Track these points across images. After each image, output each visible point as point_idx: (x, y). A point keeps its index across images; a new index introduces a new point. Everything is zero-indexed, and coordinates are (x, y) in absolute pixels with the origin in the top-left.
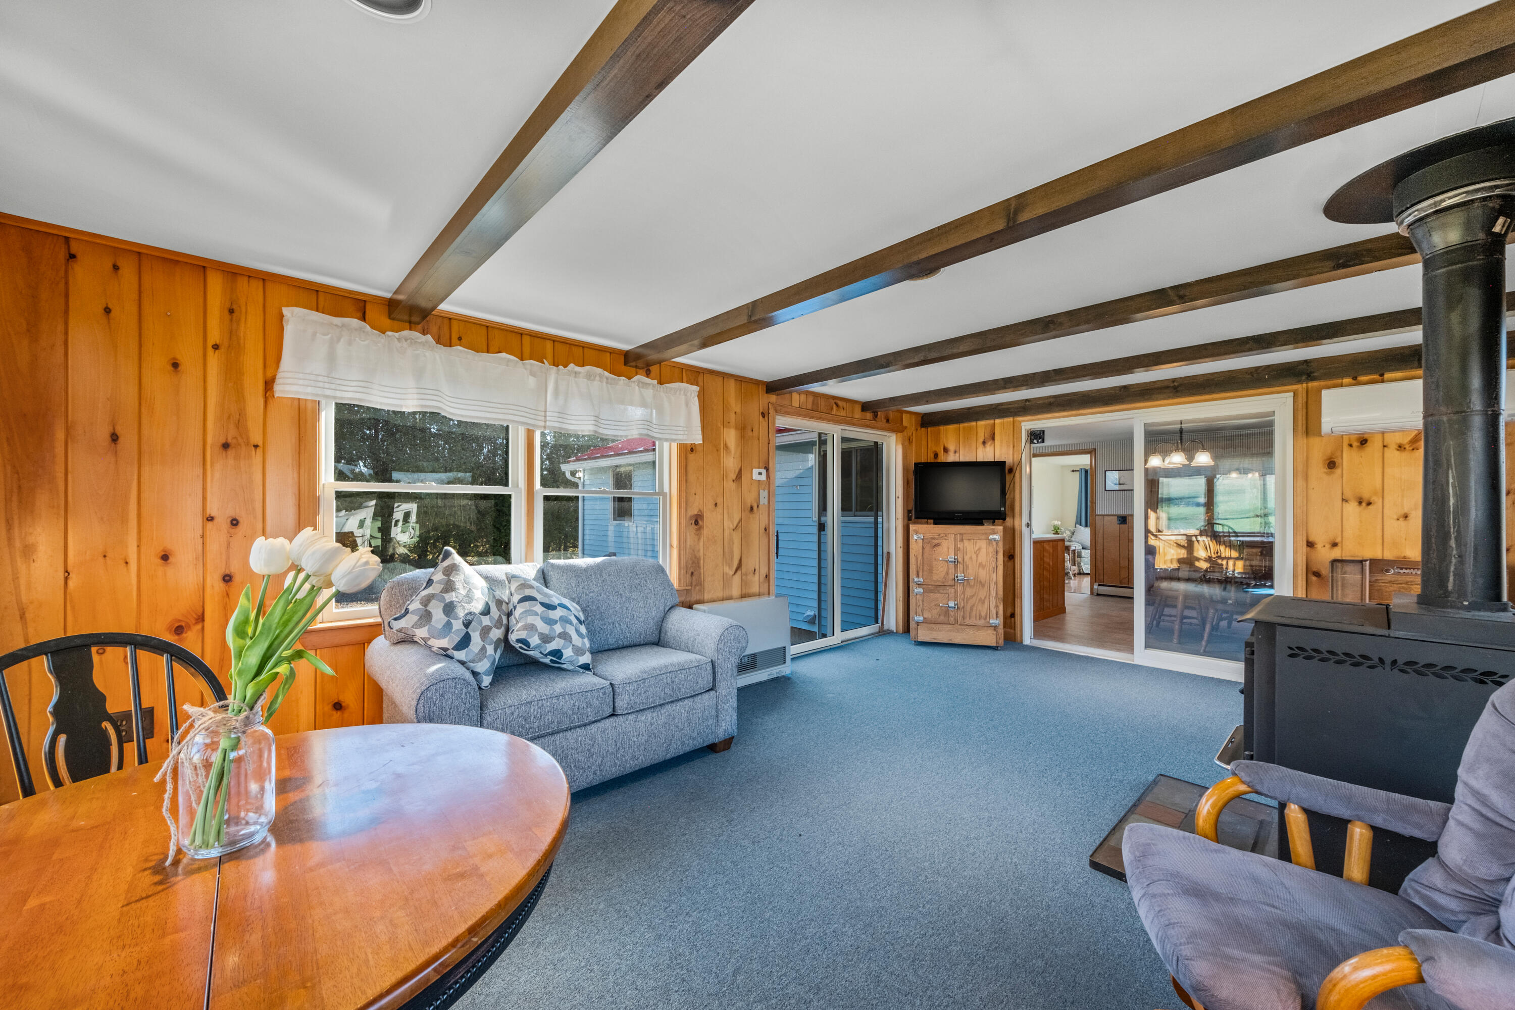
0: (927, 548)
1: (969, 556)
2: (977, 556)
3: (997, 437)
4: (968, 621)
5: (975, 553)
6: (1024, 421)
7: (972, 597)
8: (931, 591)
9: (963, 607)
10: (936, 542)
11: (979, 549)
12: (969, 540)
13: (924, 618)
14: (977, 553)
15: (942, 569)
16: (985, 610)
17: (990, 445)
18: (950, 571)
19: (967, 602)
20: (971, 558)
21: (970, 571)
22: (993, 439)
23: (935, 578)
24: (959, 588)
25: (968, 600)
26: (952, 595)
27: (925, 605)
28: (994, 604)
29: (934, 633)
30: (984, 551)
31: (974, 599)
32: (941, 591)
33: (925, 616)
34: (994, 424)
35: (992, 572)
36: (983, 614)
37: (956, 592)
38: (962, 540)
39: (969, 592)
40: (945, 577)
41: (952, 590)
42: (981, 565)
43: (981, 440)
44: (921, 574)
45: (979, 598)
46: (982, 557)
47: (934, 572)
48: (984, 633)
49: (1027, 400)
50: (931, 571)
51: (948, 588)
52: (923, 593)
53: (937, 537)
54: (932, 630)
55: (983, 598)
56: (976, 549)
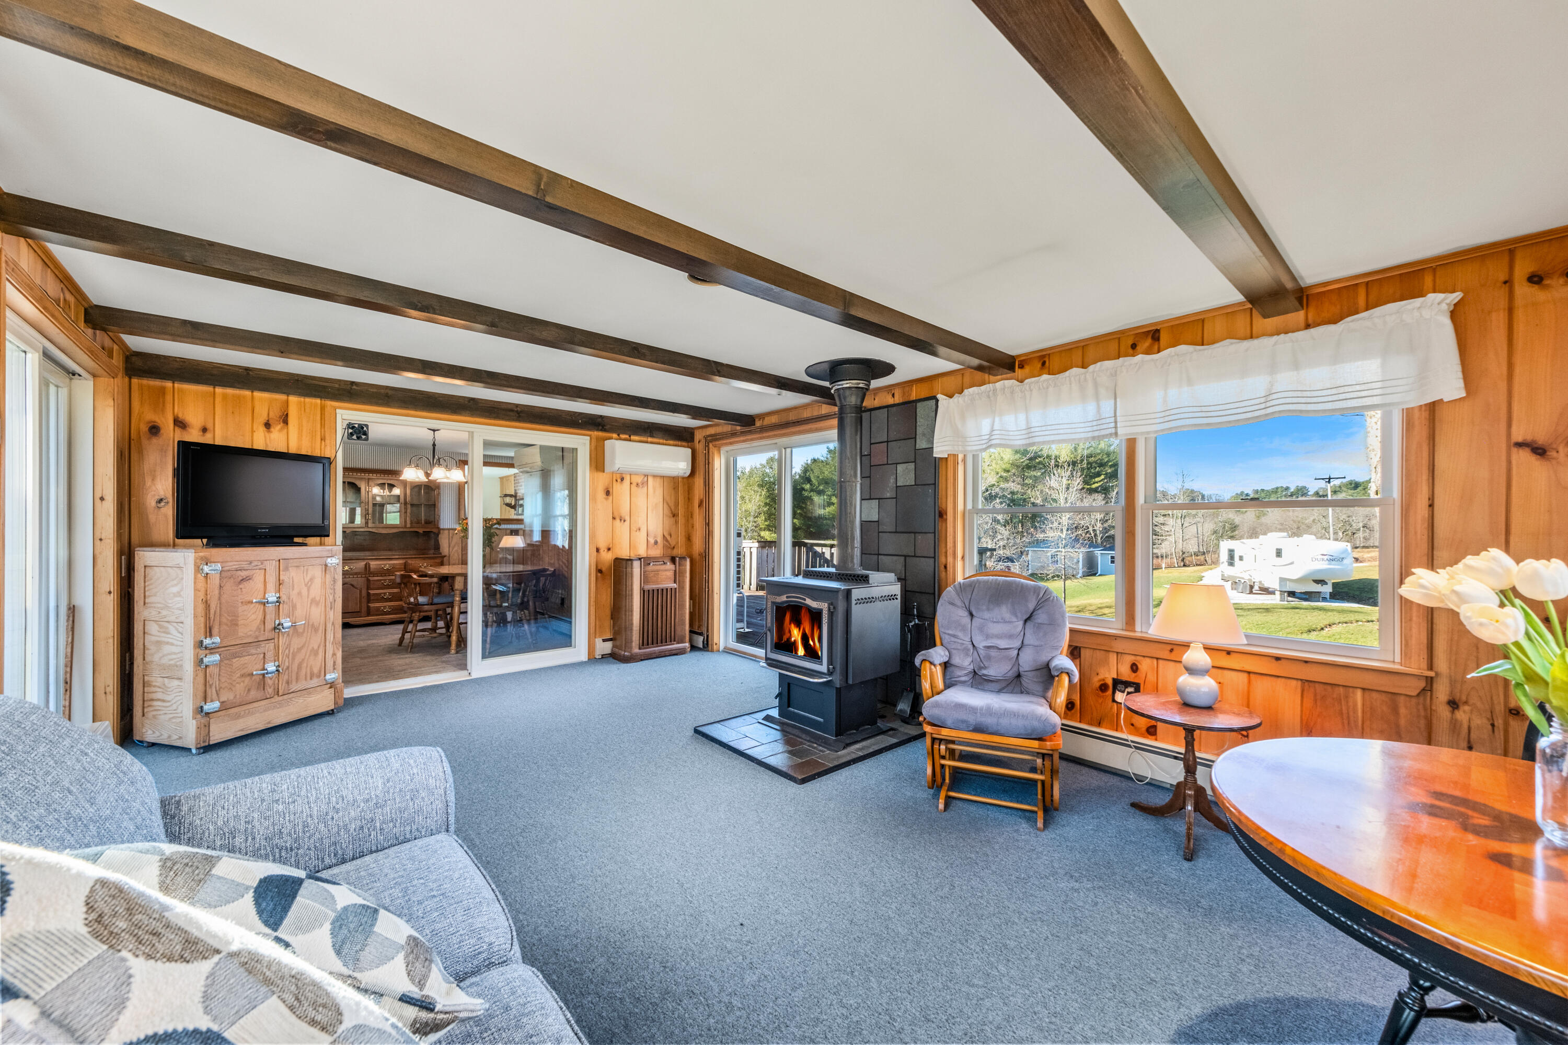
0: (229, 586)
1: (296, 591)
2: (308, 590)
3: (292, 420)
4: (294, 687)
5: (306, 585)
6: (340, 408)
7: (300, 649)
8: (235, 656)
9: (288, 668)
10: (244, 574)
11: (311, 580)
12: (297, 567)
13: (222, 703)
14: (308, 586)
15: (253, 617)
16: (318, 664)
17: (281, 430)
18: (268, 617)
19: (293, 659)
20: (300, 594)
21: (299, 612)
22: (285, 421)
23: (242, 631)
24: (282, 641)
25: (294, 655)
26: (270, 655)
27: (223, 680)
28: (331, 652)
29: (241, 720)
30: (318, 582)
31: (303, 651)
32: (253, 651)
33: (222, 700)
34: (287, 402)
35: (328, 609)
36: (316, 670)
37: (277, 648)
38: (287, 569)
39: (296, 643)
40: (258, 629)
41: (271, 645)
42: (314, 602)
43: (263, 418)
44: (215, 630)
45: (310, 648)
46: (316, 590)
47: (240, 622)
48: (319, 696)
49: (353, 383)
50: (234, 624)
51: (263, 644)
52: (221, 661)
53: (246, 567)
54: (238, 717)
55: (316, 648)
56: (307, 579)
